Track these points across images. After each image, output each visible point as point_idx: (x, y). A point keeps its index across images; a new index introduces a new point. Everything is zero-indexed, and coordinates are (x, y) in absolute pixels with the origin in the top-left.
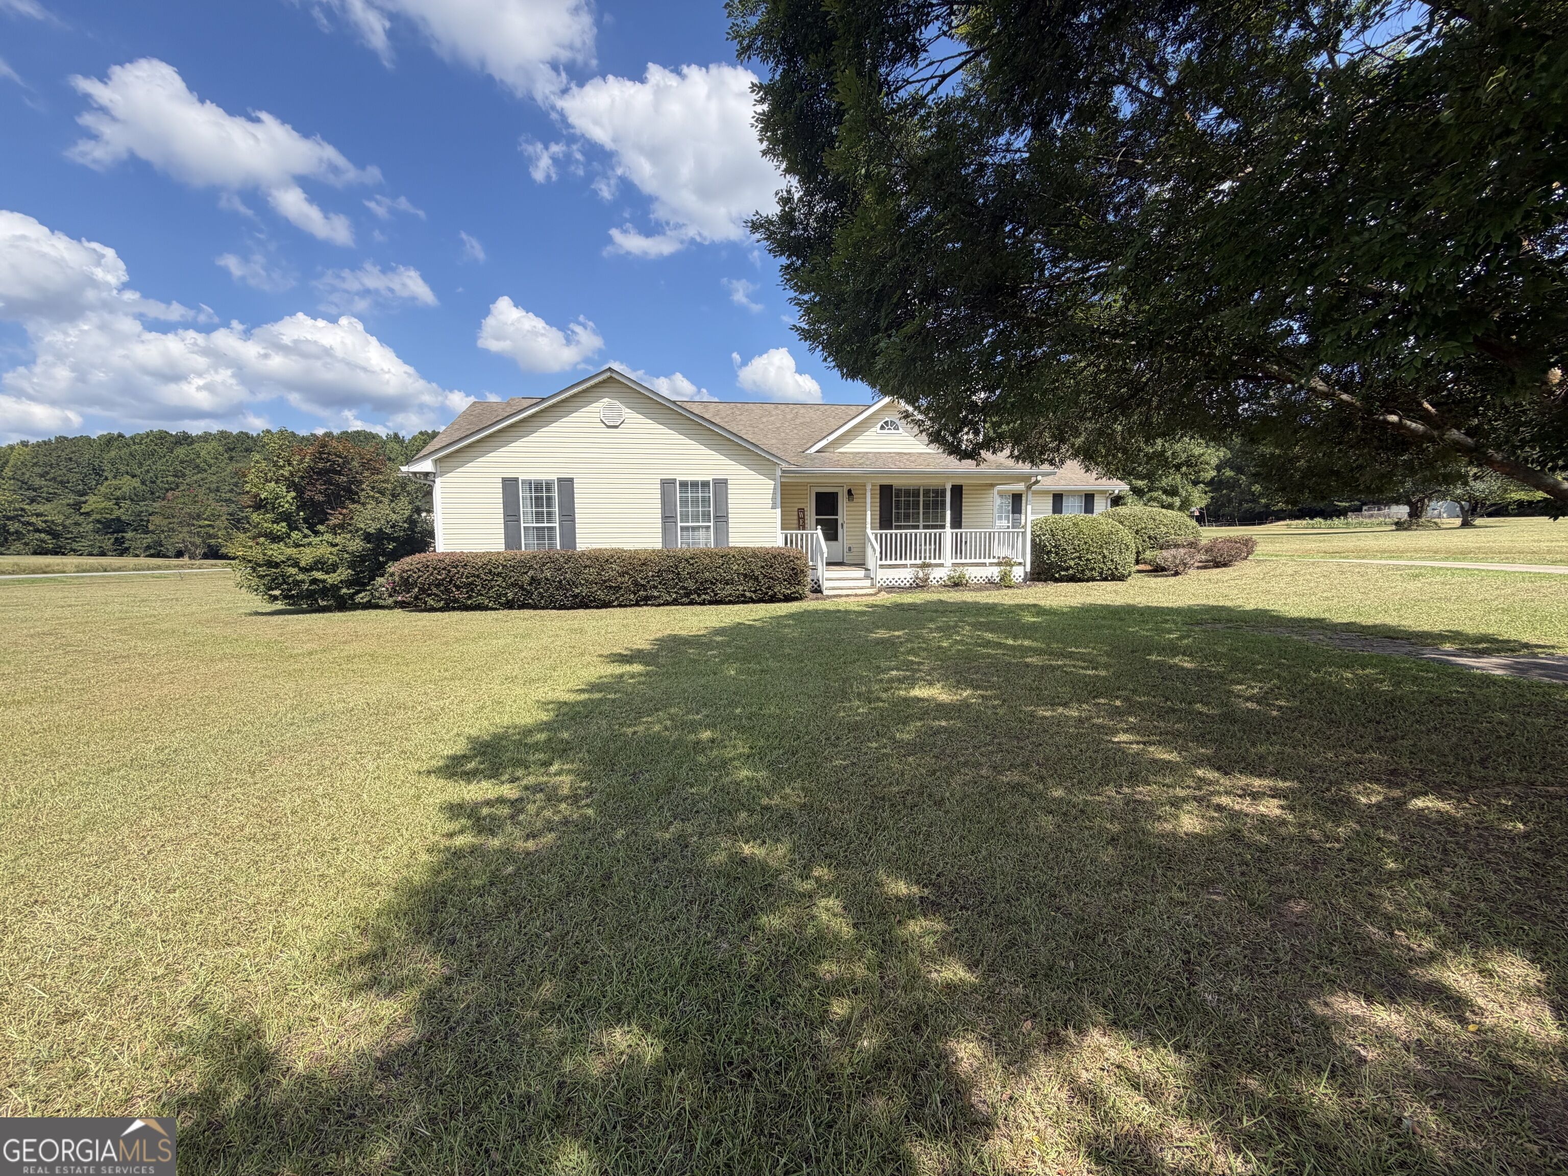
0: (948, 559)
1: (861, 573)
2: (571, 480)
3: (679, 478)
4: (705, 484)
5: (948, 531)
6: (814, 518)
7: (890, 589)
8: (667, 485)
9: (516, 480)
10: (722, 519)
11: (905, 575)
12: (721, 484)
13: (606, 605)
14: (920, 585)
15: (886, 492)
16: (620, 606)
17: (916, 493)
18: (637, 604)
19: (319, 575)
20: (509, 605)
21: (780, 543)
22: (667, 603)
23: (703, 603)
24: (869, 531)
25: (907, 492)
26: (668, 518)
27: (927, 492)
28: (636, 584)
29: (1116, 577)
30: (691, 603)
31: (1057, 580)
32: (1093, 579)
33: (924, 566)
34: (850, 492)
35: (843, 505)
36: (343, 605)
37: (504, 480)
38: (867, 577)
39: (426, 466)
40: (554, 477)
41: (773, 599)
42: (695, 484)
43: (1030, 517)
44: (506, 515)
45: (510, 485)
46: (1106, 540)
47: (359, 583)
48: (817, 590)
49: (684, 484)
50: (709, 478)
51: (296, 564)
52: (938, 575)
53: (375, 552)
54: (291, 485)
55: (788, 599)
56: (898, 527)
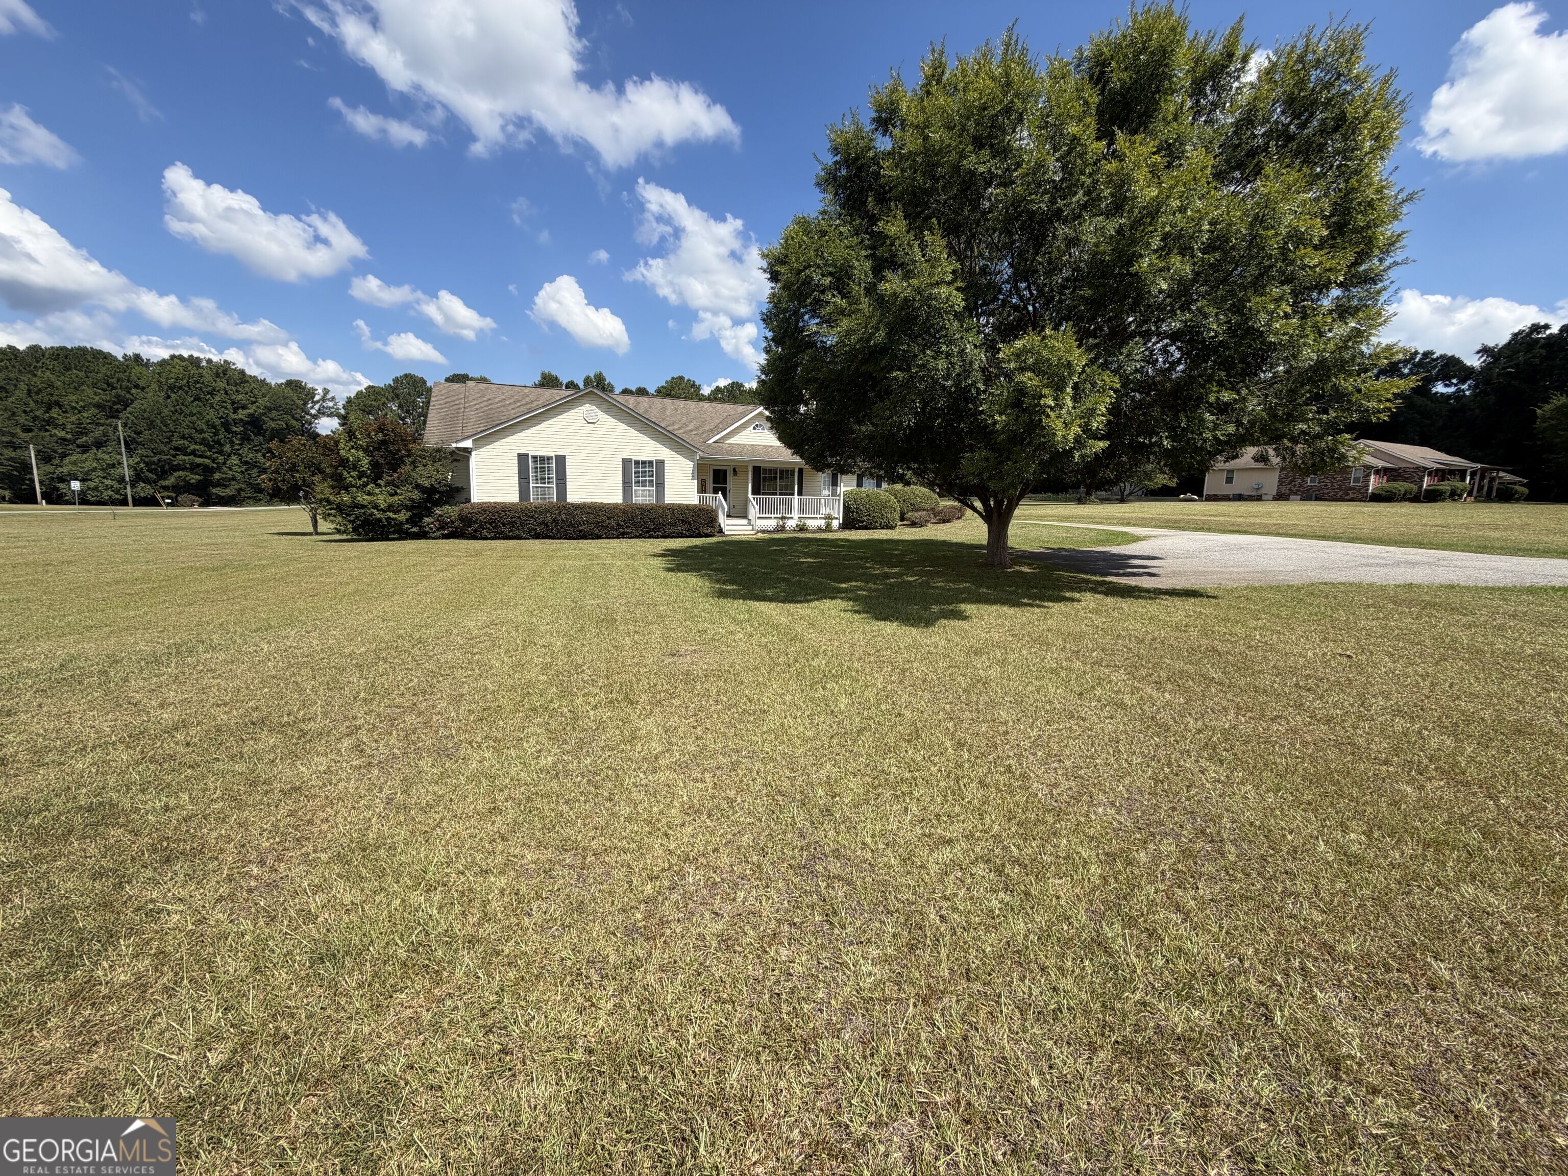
0: (795, 514)
1: (745, 522)
2: (564, 457)
3: (634, 458)
4: (651, 463)
5: (796, 497)
6: (712, 485)
7: (763, 532)
8: (626, 462)
9: (527, 455)
10: (660, 486)
11: (771, 524)
12: (661, 463)
13: (599, 537)
14: (781, 529)
15: (757, 470)
16: (607, 538)
17: (775, 471)
18: (618, 538)
19: (391, 515)
20: (537, 536)
21: (696, 502)
22: (636, 537)
23: (657, 537)
24: (750, 496)
25: (770, 470)
26: (627, 484)
27: (782, 471)
28: (618, 524)
29: (892, 528)
30: (650, 537)
31: (857, 529)
32: (876, 528)
33: (783, 518)
34: (734, 470)
35: (730, 477)
36: (405, 535)
37: (519, 455)
38: (749, 524)
39: (468, 444)
40: (553, 454)
41: (699, 535)
42: (644, 463)
43: (843, 489)
44: (520, 478)
45: (522, 458)
46: (884, 505)
47: (412, 521)
48: (721, 531)
49: (637, 462)
50: (653, 459)
51: (376, 507)
52: (791, 524)
53: (428, 500)
54: (366, 451)
55: (707, 536)
56: (764, 494)
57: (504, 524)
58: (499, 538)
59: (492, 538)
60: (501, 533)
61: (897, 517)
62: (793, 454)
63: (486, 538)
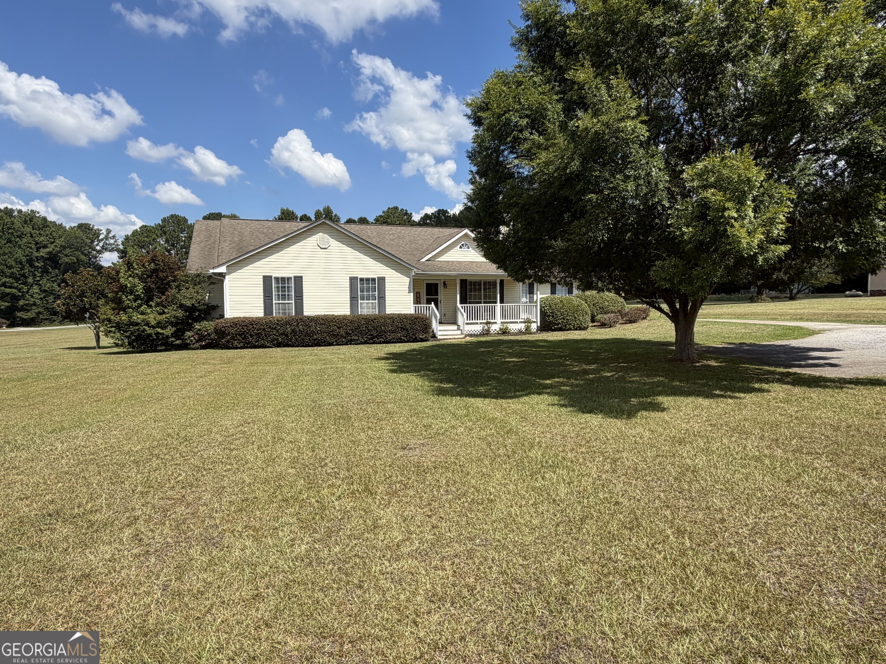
0: (498, 319)
1: (455, 327)
2: (301, 277)
3: (359, 276)
4: (373, 280)
5: (498, 304)
6: (425, 297)
7: (471, 335)
8: (353, 280)
9: (271, 277)
10: (382, 298)
11: (478, 328)
12: (382, 280)
13: (330, 344)
14: (486, 333)
15: (464, 283)
16: (338, 345)
17: (479, 283)
18: (346, 344)
19: (159, 330)
20: (279, 345)
21: (413, 312)
22: (362, 343)
23: (380, 343)
24: (459, 305)
25: (475, 283)
26: (353, 299)
27: (485, 283)
28: (347, 333)
29: (585, 329)
30: (374, 343)
31: (553, 330)
32: (570, 329)
33: (488, 323)
34: (444, 283)
35: (441, 290)
36: (170, 347)
37: (264, 277)
38: (458, 329)
39: (222, 269)
40: (292, 276)
41: (415, 341)
42: (368, 280)
43: (540, 296)
44: (265, 296)
45: (267, 280)
46: (576, 309)
47: (177, 335)
48: (434, 336)
49: (362, 280)
50: (376, 277)
51: (148, 324)
52: (495, 328)
53: (188, 317)
54: (141, 278)
55: (422, 340)
56: (470, 303)
57: (251, 336)
58: (247, 348)
59: (241, 348)
60: (249, 343)
61: (588, 318)
62: (498, 268)
63: (237, 348)
